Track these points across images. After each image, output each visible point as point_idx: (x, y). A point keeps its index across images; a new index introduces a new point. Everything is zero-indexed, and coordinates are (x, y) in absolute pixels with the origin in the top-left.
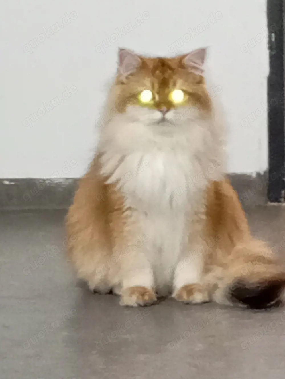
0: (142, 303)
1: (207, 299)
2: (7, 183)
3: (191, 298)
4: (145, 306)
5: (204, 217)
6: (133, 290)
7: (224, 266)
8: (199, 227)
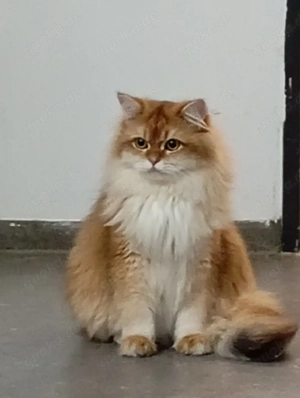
0: (141, 353)
1: (209, 351)
2: (13, 225)
3: (192, 350)
4: (144, 356)
5: (209, 266)
6: (132, 339)
7: (228, 317)
8: (204, 277)
